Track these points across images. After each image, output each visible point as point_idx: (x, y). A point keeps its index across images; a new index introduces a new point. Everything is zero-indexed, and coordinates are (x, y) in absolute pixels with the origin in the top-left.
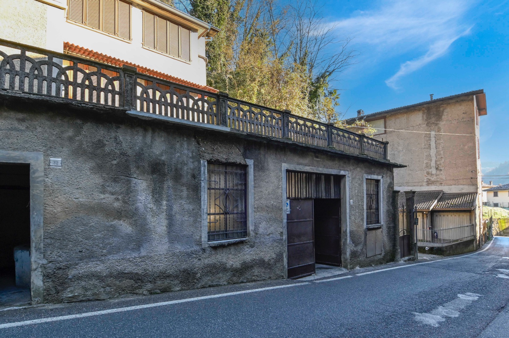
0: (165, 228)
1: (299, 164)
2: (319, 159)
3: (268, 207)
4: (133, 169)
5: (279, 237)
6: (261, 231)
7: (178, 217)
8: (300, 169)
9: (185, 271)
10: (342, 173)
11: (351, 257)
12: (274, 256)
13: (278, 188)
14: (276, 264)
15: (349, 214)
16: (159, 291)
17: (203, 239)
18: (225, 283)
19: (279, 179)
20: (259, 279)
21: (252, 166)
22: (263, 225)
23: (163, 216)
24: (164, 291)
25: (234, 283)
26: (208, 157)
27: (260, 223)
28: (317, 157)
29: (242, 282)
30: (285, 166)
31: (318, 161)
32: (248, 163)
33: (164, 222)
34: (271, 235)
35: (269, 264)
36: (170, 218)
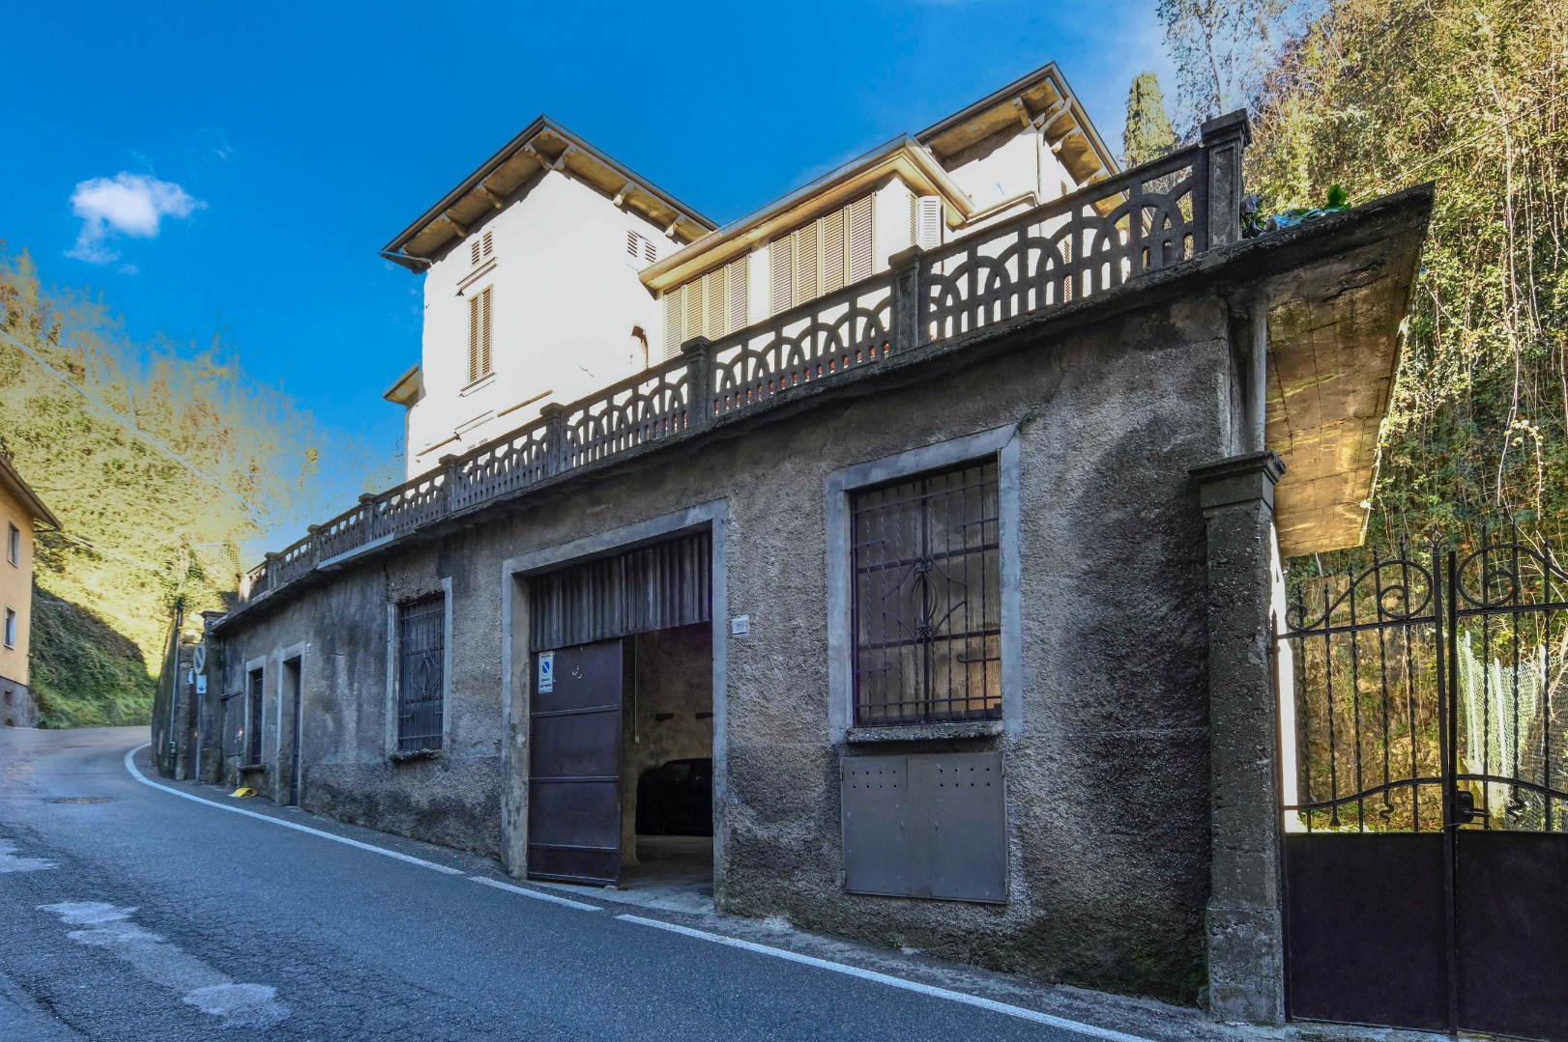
0: (354, 724)
1: (542, 547)
2: (603, 507)
3: (476, 680)
4: (338, 644)
5: (492, 753)
6: (462, 734)
7: (365, 706)
8: (546, 559)
9: (368, 797)
10: (695, 516)
11: (732, 863)
12: (482, 798)
13: (494, 628)
14: (485, 820)
15: (724, 678)
16: (346, 819)
17: (387, 746)
18: (408, 833)
19: (496, 602)
20: (454, 844)
21: (451, 591)
22: (465, 721)
23: (354, 706)
24: (351, 821)
25: (419, 839)
26: (396, 597)
27: (460, 718)
28: (596, 502)
29: (429, 841)
30: (510, 566)
31: (601, 511)
32: (444, 588)
33: (354, 715)
34: (479, 747)
35: (473, 817)
36: (360, 707)
